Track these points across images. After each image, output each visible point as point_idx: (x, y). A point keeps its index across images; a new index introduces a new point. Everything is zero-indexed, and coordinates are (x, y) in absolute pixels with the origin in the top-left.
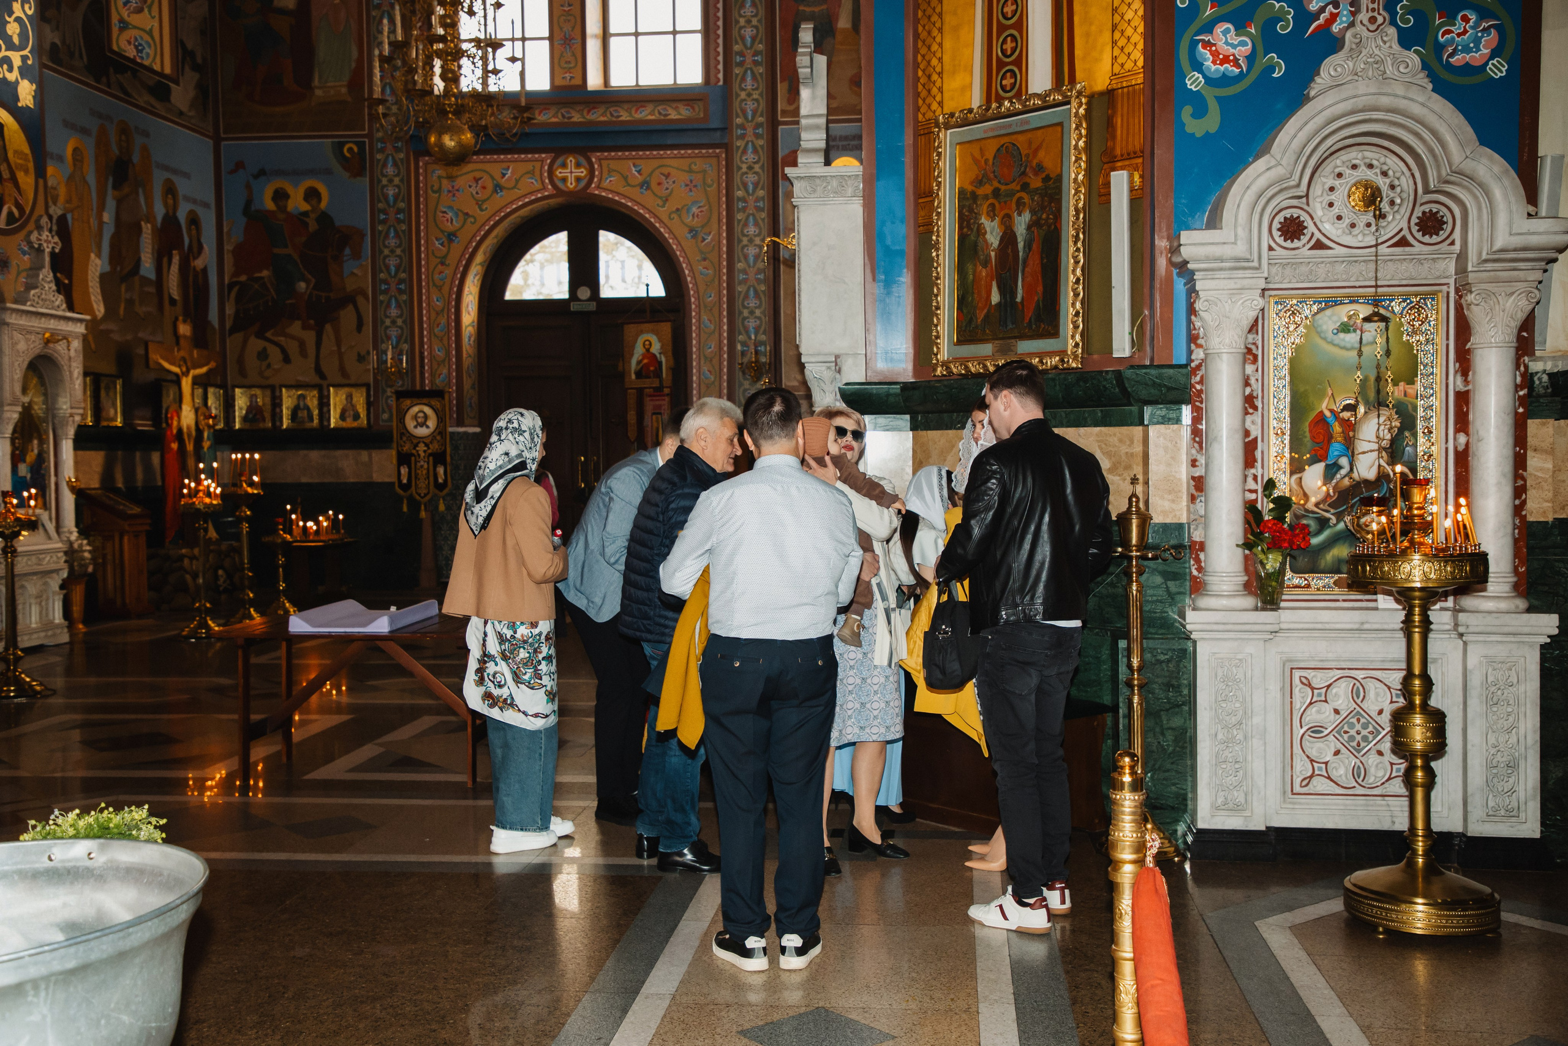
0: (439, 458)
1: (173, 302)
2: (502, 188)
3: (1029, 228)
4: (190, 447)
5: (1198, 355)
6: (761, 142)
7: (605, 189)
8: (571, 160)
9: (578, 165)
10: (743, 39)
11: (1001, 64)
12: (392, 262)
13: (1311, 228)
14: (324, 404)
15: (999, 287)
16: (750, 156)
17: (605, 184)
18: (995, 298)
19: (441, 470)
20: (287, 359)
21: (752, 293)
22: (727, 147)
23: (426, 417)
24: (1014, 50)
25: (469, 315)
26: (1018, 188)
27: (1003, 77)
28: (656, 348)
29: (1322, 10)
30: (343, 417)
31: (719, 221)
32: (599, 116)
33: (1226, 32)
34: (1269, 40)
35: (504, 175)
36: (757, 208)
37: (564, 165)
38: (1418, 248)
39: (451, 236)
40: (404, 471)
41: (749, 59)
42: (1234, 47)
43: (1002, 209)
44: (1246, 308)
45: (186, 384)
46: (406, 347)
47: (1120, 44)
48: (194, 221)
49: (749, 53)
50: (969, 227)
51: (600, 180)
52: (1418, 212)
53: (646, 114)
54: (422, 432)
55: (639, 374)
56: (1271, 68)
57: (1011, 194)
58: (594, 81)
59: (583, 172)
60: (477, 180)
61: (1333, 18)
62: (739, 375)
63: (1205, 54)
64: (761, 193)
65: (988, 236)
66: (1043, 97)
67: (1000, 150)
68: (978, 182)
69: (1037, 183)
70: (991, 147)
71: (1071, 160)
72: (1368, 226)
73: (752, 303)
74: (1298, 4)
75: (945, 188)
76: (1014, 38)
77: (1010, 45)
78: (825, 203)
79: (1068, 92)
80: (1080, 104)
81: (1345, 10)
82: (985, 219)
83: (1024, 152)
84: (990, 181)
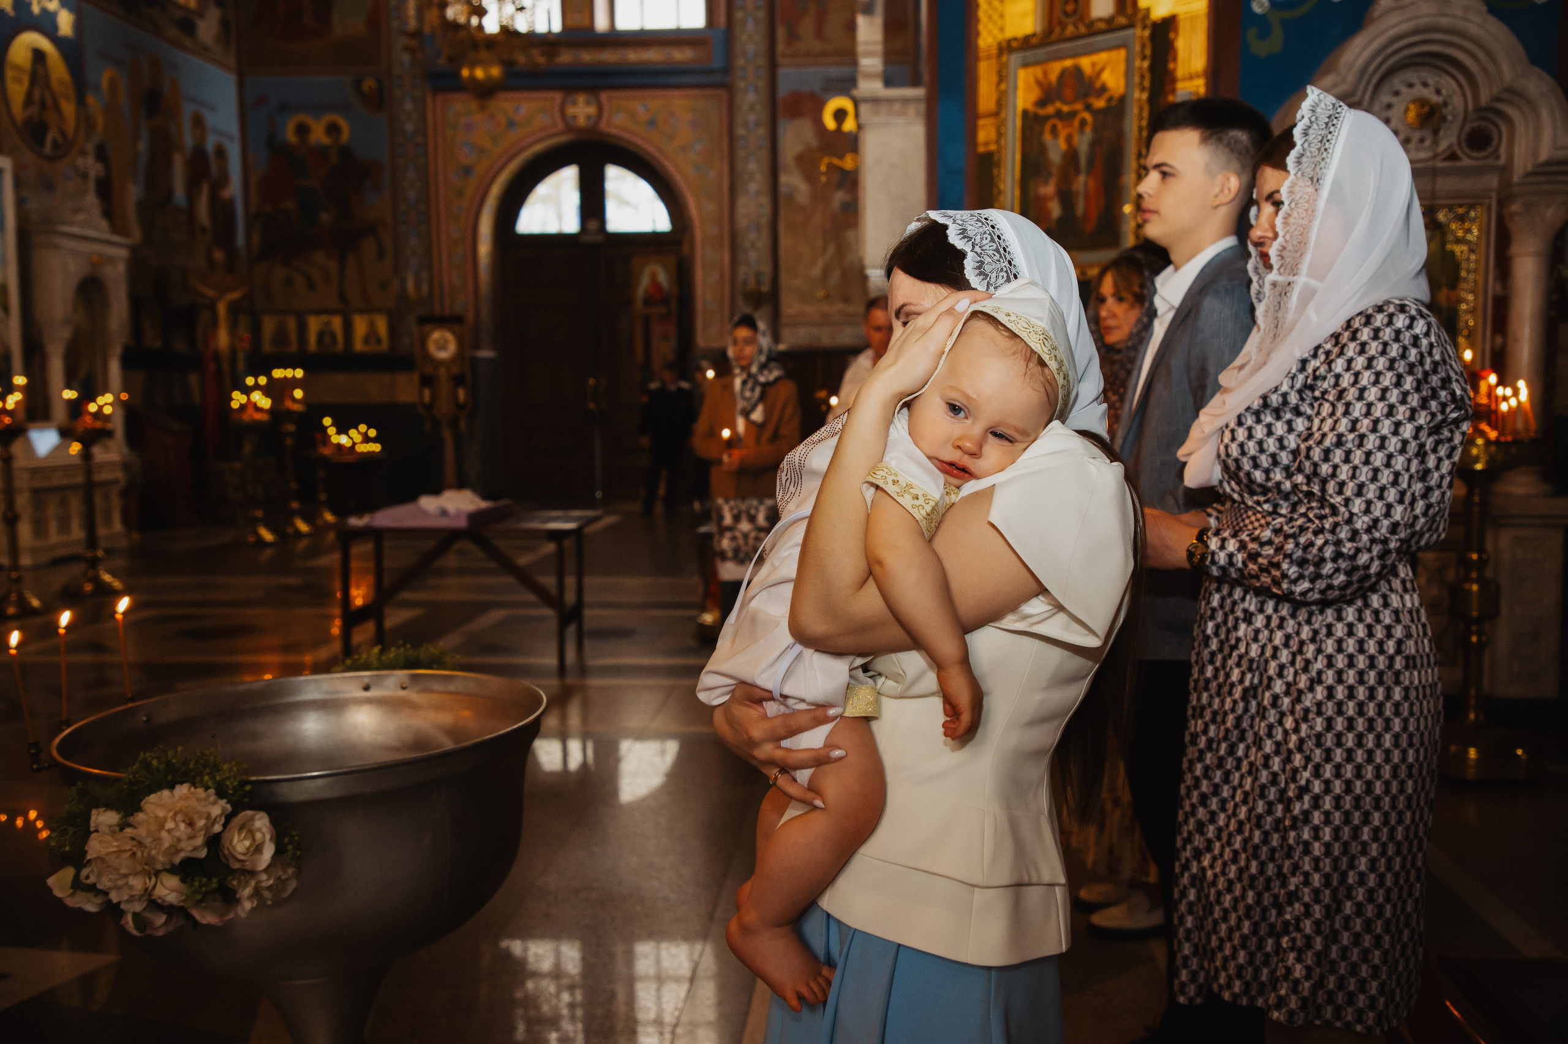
0: (458, 380)
1: (203, 230)
2: (515, 125)
3: (1093, 145)
4: (226, 367)
6: (762, 83)
7: (613, 127)
8: (581, 99)
9: (588, 103)
12: (412, 195)
14: (348, 328)
15: (1060, 202)
16: (751, 97)
17: (614, 121)
18: (1056, 212)
19: (461, 394)
20: (311, 285)
21: (753, 226)
22: (730, 88)
23: (447, 342)
25: (484, 248)
26: (1081, 108)
27: (1066, 2)
30: (366, 340)
31: (722, 156)
32: (608, 56)
35: (517, 113)
36: (760, 147)
37: (575, 104)
38: (1466, 162)
39: (467, 171)
40: (427, 394)
45: (222, 308)
46: (425, 275)
48: (221, 153)
50: (1031, 144)
51: (609, 118)
52: (1467, 129)
53: (652, 55)
54: (443, 355)
55: (647, 302)
57: (1074, 114)
58: (601, 23)
59: (592, 110)
60: (491, 116)
62: (741, 303)
64: (763, 132)
65: (1050, 154)
66: (1101, 21)
67: (1064, 73)
68: (1041, 103)
69: (1100, 103)
70: (1056, 68)
71: (1137, 79)
72: (1422, 140)
73: (752, 235)
75: (1008, 111)
78: (888, 124)
79: (1132, 16)
80: (1145, 28)
82: (1047, 137)
83: (1088, 74)
84: (1053, 102)
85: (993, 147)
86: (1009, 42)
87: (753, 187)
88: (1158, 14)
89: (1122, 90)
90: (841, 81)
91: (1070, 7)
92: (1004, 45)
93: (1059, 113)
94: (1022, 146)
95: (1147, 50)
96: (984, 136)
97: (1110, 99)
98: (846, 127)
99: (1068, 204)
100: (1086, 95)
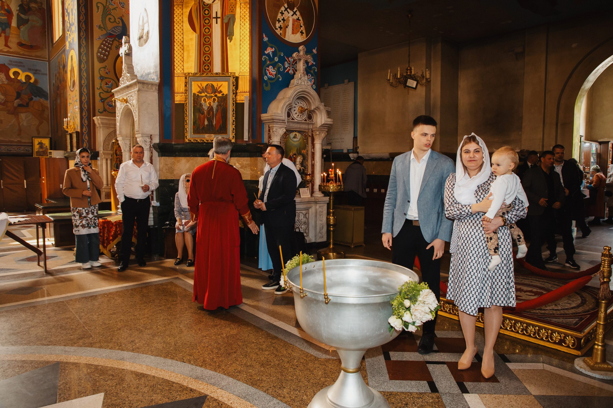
3: (217, 106)
5: (271, 141)
11: (204, 63)
13: (291, 115)
15: (208, 120)
18: (206, 123)
24: (208, 60)
27: (205, 66)
29: (287, 68)
33: (271, 68)
34: (278, 72)
38: (308, 122)
42: (273, 72)
43: (208, 100)
44: (282, 131)
47: (242, 65)
50: (197, 103)
56: (279, 78)
61: (289, 70)
63: (268, 72)
65: (203, 107)
66: (217, 74)
67: (207, 85)
68: (200, 92)
69: (220, 95)
70: (204, 84)
71: (231, 91)
72: (301, 116)
74: (284, 65)
75: (189, 93)
76: (208, 57)
77: (207, 58)
78: (147, 91)
79: (230, 74)
80: (234, 78)
81: (291, 69)
82: (203, 102)
83: (215, 87)
84: (204, 93)
85: (183, 102)
86: (189, 74)
88: (237, 75)
89: (227, 93)
90: (16, 62)
91: (207, 68)
92: (187, 74)
93: (206, 96)
94: (194, 103)
95: (235, 84)
96: (178, 99)
97: (223, 94)
98: (19, 78)
99: (210, 121)
100: (215, 92)
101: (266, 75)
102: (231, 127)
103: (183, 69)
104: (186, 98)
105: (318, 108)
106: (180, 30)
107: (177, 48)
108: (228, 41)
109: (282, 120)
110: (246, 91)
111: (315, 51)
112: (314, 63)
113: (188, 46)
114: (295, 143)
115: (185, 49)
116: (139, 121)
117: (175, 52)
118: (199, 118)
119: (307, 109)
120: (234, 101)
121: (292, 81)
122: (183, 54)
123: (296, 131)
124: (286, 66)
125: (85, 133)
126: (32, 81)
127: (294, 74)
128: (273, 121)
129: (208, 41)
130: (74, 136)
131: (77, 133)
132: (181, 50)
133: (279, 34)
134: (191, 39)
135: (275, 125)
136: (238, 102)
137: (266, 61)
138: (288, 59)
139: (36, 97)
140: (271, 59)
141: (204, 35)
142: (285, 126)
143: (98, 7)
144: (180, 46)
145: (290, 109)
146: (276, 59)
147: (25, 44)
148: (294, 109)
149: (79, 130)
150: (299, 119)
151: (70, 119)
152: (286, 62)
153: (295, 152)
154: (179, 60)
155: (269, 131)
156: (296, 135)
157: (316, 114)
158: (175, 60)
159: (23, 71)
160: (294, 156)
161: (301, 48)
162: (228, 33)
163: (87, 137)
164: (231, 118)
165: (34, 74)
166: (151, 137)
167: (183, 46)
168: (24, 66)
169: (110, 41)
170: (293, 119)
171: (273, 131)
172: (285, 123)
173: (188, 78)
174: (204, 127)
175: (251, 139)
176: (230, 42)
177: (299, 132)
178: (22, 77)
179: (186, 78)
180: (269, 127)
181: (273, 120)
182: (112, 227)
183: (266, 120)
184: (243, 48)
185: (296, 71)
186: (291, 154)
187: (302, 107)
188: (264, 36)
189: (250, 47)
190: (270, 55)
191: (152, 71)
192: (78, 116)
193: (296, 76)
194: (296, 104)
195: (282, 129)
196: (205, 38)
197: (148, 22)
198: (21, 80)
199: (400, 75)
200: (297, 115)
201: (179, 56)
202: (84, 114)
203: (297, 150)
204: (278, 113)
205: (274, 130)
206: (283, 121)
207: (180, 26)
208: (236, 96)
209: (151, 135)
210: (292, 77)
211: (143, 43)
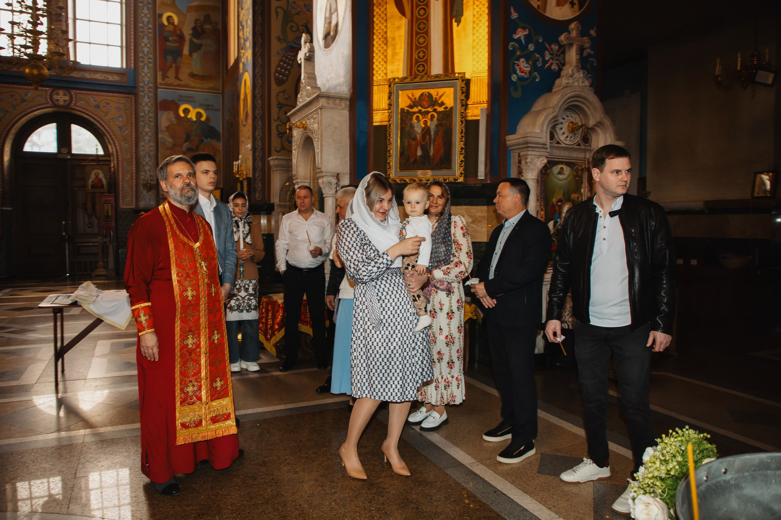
2: (26, 101)
3: (437, 126)
6: (151, 94)
7: (78, 106)
8: (61, 92)
9: (65, 95)
10: (143, 52)
11: (417, 62)
13: (556, 136)
15: (422, 149)
16: (146, 100)
17: (78, 104)
18: (419, 153)
21: (147, 155)
22: (136, 95)
24: (424, 57)
25: (7, 158)
26: (431, 110)
27: (419, 66)
28: (101, 176)
29: (549, 60)
31: (132, 124)
32: (75, 75)
33: (523, 62)
34: (534, 68)
35: (27, 95)
36: (150, 121)
37: (58, 94)
38: (583, 147)
41: (146, 60)
42: (526, 67)
43: (423, 118)
44: (541, 163)
47: (476, 60)
49: (146, 58)
50: (405, 124)
51: (76, 102)
52: (583, 135)
53: (98, 76)
55: (93, 187)
56: (535, 78)
57: (428, 112)
58: (72, 57)
59: (67, 98)
60: (12, 96)
61: (552, 64)
62: (141, 188)
63: (517, 68)
64: (151, 115)
65: (416, 128)
66: (437, 76)
67: (422, 95)
68: (411, 107)
69: (441, 109)
70: (418, 93)
71: (459, 101)
72: (571, 137)
73: (147, 159)
74: (543, 56)
75: (394, 108)
76: (424, 52)
77: (421, 55)
78: (333, 108)
79: (457, 75)
80: (463, 80)
81: (555, 62)
82: (414, 121)
83: (434, 96)
84: (417, 106)
85: (386, 123)
86: (394, 79)
87: (147, 138)
88: (467, 76)
89: (452, 105)
90: (186, 97)
91: (421, 69)
92: (391, 80)
93: (420, 111)
94: (401, 124)
95: (464, 90)
96: (379, 118)
97: (446, 108)
98: (189, 116)
99: (425, 150)
100: (434, 105)
101: (515, 73)
102: (457, 158)
103: (386, 74)
104: (390, 116)
105: (600, 124)
106: (383, 15)
107: (377, 42)
108: (455, 24)
109: (543, 144)
110: (481, 100)
111: (593, 32)
112: (592, 53)
113: (394, 39)
114: (561, 182)
115: (389, 44)
116: (321, 153)
117: (375, 49)
118: (409, 146)
119: (582, 126)
120: (462, 118)
121: (558, 82)
122: (386, 50)
123: (562, 163)
124: (547, 58)
125: (259, 179)
126: (203, 119)
127: (560, 70)
128: (527, 145)
129: (424, 28)
130: (245, 183)
131: (248, 179)
132: (383, 45)
133: (536, 7)
134: (399, 28)
135: (529, 153)
136: (470, 118)
137: (514, 51)
138: (550, 46)
139: (207, 138)
140: (523, 48)
141: (418, 19)
142: (547, 154)
143: (277, 13)
144: (382, 40)
145: (554, 127)
146: (531, 47)
147: (197, 75)
148: (560, 126)
149: (251, 176)
150: (568, 142)
151: (242, 162)
152: (547, 52)
153: (560, 196)
154: (380, 60)
155: (520, 162)
156: (562, 168)
157: (598, 134)
158: (375, 61)
159: (194, 107)
160: (559, 204)
161: (573, 26)
162: (455, 13)
163: (260, 185)
164: (458, 144)
165: (206, 110)
166: (338, 176)
167: (386, 38)
168: (194, 102)
169: (292, 56)
170: (558, 143)
171: (526, 163)
172: (547, 148)
173: (392, 86)
174: (416, 159)
175: (489, 177)
176: (458, 25)
177: (568, 164)
178: (192, 116)
179: (390, 86)
180: (519, 156)
181: (527, 143)
182: (278, 311)
183: (514, 145)
184: (477, 34)
185: (564, 65)
186: (554, 200)
187: (573, 122)
188: (512, 10)
189: (488, 32)
190: (521, 41)
191: (342, 80)
192: (250, 157)
193: (563, 73)
194: (564, 119)
195: (541, 159)
196: (419, 24)
197: (336, 10)
198: (191, 118)
199: (741, 65)
200: (565, 136)
201: (380, 54)
202: (257, 154)
203: (564, 194)
204: (535, 133)
205: (528, 160)
206: (543, 146)
207: (383, 9)
208: (465, 109)
209: (338, 174)
210: (558, 75)
211: (331, 41)
